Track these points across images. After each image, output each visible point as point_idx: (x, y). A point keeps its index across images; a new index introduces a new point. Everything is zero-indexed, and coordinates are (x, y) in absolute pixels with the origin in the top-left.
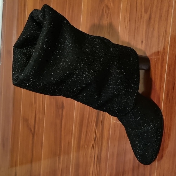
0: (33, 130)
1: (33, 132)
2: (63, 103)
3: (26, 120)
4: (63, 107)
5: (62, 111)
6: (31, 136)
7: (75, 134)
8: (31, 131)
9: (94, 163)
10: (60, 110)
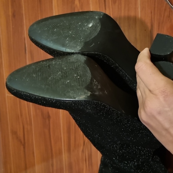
0: (23, 141)
1: (23, 143)
2: (48, 113)
3: (14, 133)
4: (49, 117)
5: (49, 120)
6: (22, 147)
7: (64, 141)
8: (21, 142)
9: (86, 166)
10: (47, 121)
